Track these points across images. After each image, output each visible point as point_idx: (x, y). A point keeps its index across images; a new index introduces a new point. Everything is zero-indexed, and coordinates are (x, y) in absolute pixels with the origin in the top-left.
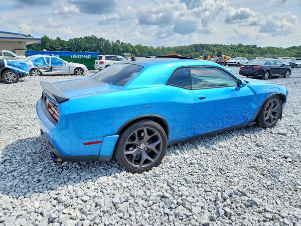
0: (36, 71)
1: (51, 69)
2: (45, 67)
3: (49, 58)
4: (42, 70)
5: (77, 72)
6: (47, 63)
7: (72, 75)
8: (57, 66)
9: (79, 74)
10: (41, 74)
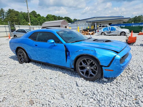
0: (103, 33)
1: (110, 32)
2: (108, 31)
3: (110, 28)
4: (105, 33)
5: (122, 34)
6: (109, 30)
7: (119, 35)
8: (113, 31)
9: (122, 35)
10: (105, 35)
